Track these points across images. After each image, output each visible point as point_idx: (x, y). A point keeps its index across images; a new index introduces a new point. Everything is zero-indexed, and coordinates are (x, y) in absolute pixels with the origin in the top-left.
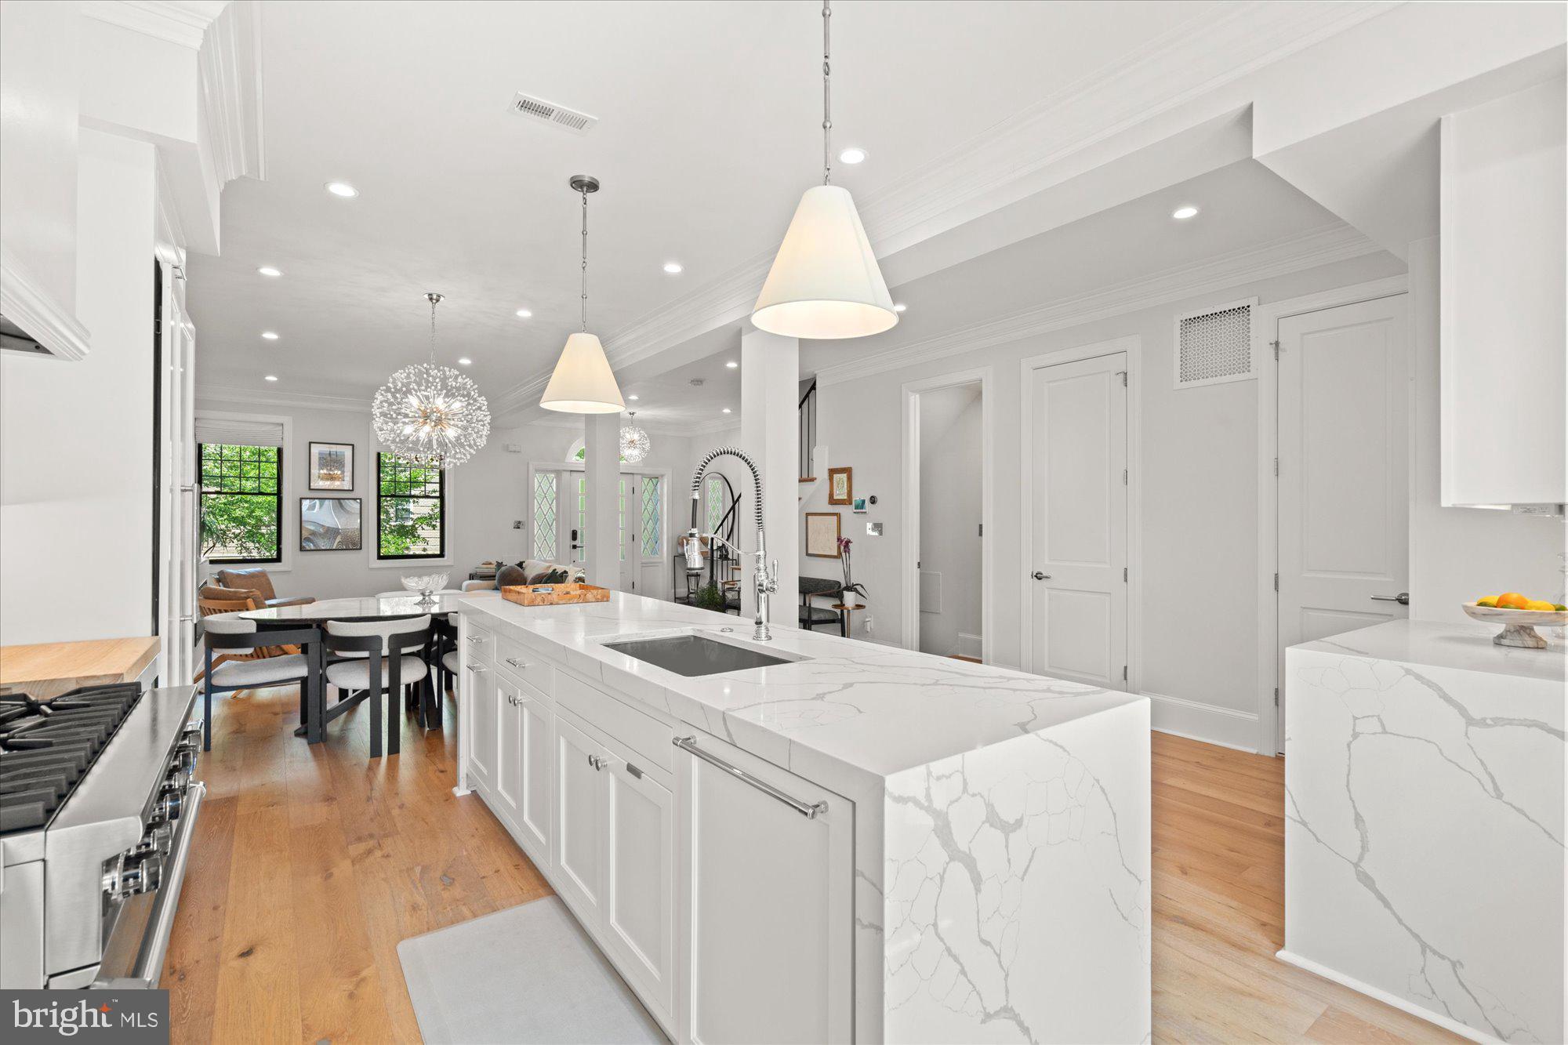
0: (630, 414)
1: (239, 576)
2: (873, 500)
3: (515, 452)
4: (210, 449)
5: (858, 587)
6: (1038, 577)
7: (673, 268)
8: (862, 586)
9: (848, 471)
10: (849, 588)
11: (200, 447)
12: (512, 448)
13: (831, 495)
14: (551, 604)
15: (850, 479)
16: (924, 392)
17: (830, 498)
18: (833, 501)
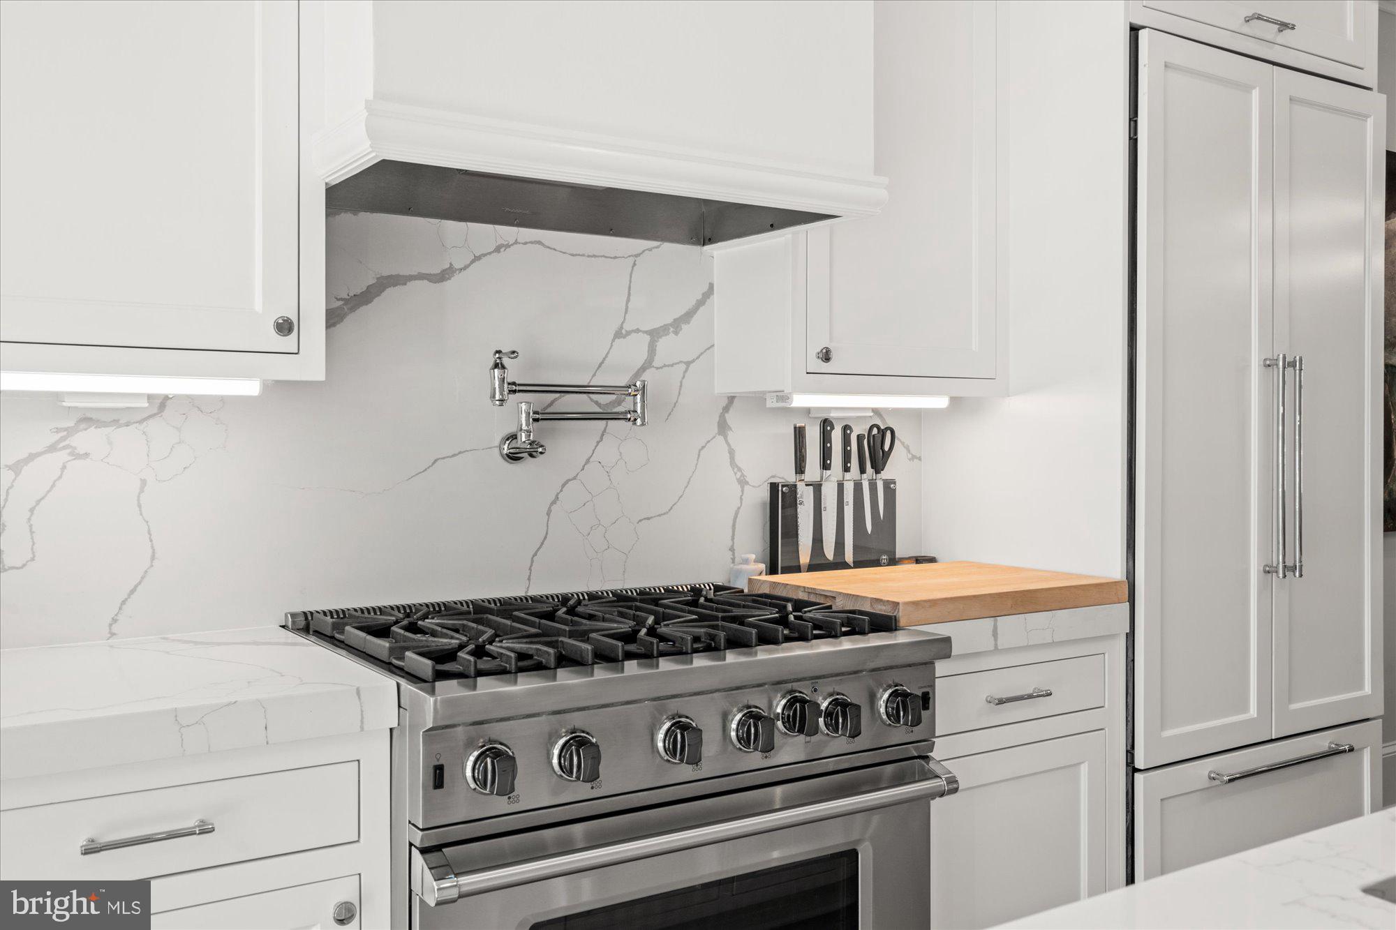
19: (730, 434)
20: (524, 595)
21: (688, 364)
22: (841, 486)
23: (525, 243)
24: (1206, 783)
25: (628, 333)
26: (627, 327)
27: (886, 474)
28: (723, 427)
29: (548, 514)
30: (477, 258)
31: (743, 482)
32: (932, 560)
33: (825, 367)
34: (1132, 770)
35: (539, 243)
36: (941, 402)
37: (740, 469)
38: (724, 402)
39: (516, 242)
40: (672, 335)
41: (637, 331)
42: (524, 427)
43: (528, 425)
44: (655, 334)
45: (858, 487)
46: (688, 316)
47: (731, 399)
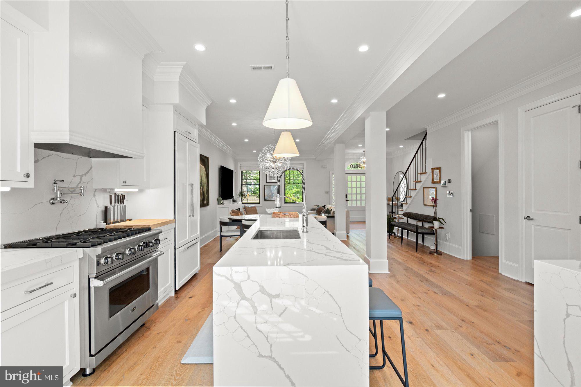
0: (364, 151)
1: (249, 207)
2: (450, 181)
3: (325, 168)
4: (244, 172)
5: (441, 220)
6: (528, 218)
7: (334, 101)
8: (443, 219)
9: (439, 169)
10: (436, 220)
11: (242, 172)
12: (324, 167)
13: (433, 180)
14: (280, 218)
15: (440, 172)
16: (473, 130)
17: (432, 181)
18: (433, 182)
19: (96, 197)
20: (55, 234)
21: (88, 182)
22: (118, 207)
23: (54, 155)
24: (183, 250)
25: (76, 176)
26: (76, 174)
27: (124, 204)
28: (94, 196)
29: (60, 216)
30: (44, 158)
31: (98, 207)
32: (132, 220)
33: (125, 184)
34: (175, 249)
35: (58, 155)
36: (137, 190)
37: (97, 204)
38: (95, 190)
39: (52, 155)
40: (85, 176)
41: (78, 175)
42: (59, 196)
43: (60, 196)
44: (82, 176)
45: (120, 207)
46: (88, 172)
47: (96, 189)
